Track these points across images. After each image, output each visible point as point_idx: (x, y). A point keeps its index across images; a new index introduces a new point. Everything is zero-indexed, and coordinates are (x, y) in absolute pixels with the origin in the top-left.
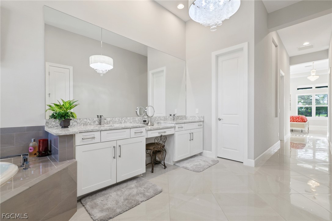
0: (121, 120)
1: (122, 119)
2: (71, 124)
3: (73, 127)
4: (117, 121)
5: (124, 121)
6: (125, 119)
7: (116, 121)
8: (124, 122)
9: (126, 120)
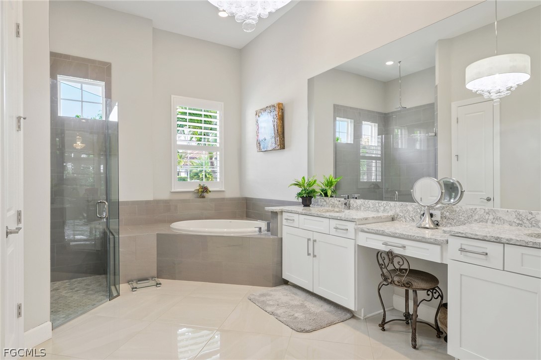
0: (377, 205)
1: (380, 205)
2: (312, 203)
3: (316, 206)
4: (371, 206)
5: (382, 208)
6: (385, 205)
7: (369, 207)
8: (384, 210)
9: (386, 207)
